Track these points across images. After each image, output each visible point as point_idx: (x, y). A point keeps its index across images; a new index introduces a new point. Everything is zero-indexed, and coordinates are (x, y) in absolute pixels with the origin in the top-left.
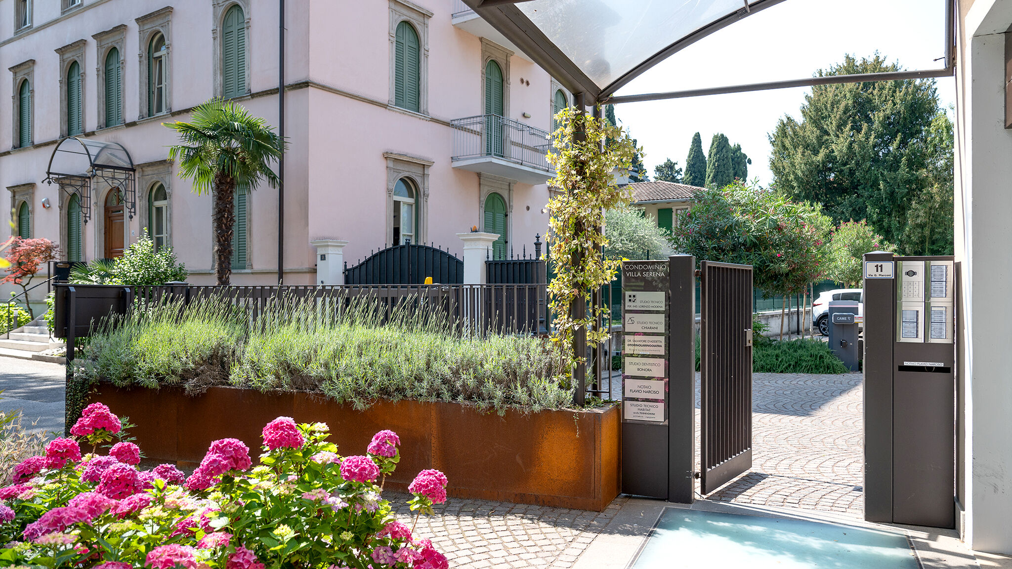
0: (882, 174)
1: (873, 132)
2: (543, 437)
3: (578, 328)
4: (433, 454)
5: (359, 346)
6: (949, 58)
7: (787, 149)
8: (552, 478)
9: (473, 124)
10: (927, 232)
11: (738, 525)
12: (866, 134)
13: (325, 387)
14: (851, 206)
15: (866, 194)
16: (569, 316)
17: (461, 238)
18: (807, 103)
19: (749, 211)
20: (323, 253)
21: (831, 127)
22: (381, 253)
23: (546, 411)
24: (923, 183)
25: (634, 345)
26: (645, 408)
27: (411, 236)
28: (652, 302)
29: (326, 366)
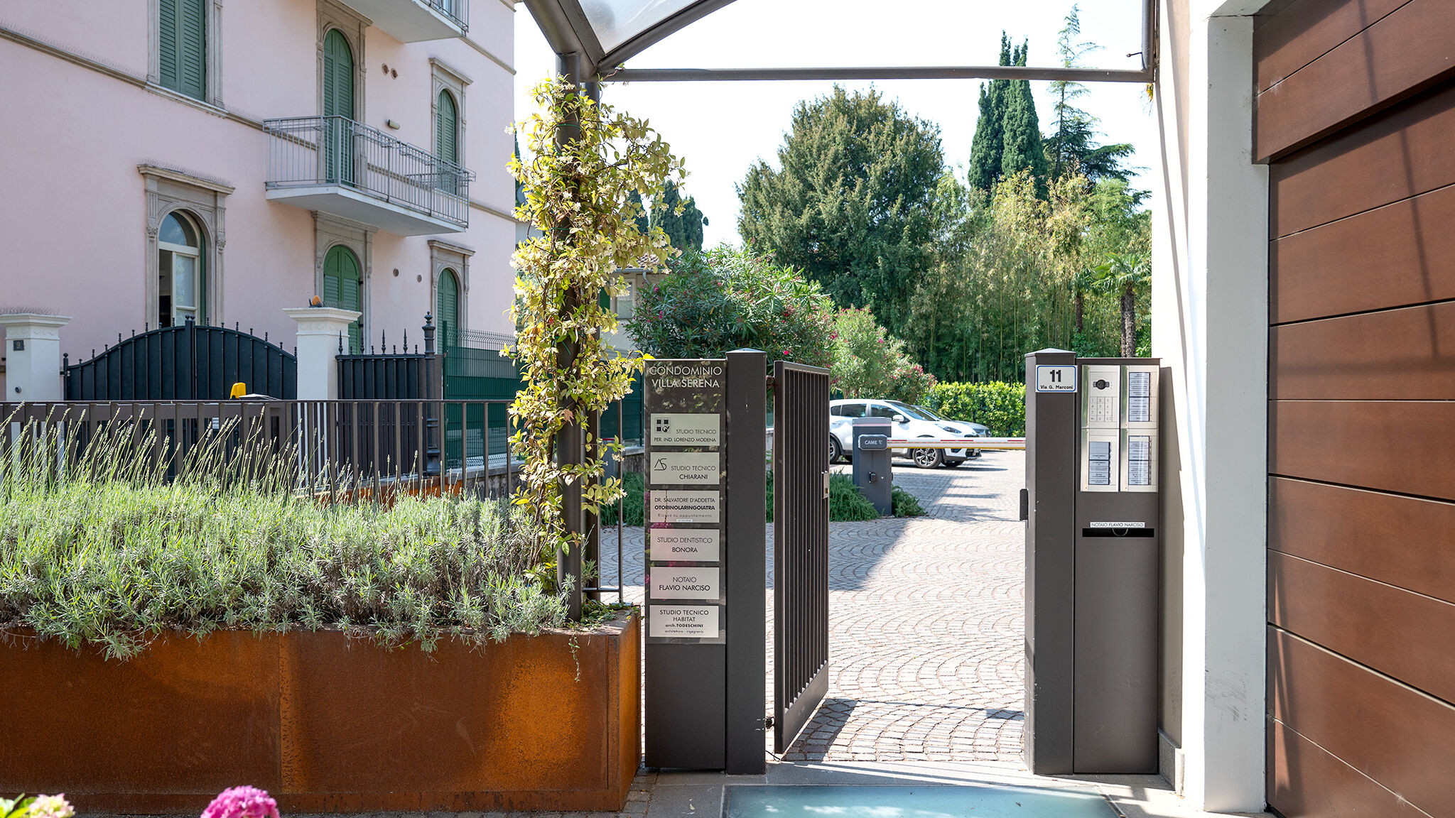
0: (881, 247)
1: (869, 191)
2: (508, 685)
3: (571, 480)
4: (283, 733)
5: (115, 527)
6: (1148, 54)
7: (761, 206)
8: (526, 758)
9: (305, 129)
10: (932, 325)
11: (855, 808)
12: (860, 192)
13: (36, 617)
14: (842, 288)
15: (860, 272)
16: (550, 458)
17: (291, 316)
18: (786, 145)
19: (742, 287)
20: (18, 337)
21: (818, 179)
22: (137, 340)
23: (515, 636)
24: (928, 261)
25: (667, 507)
26: (686, 616)
27: (193, 311)
28: (698, 431)
29: (39, 571)
